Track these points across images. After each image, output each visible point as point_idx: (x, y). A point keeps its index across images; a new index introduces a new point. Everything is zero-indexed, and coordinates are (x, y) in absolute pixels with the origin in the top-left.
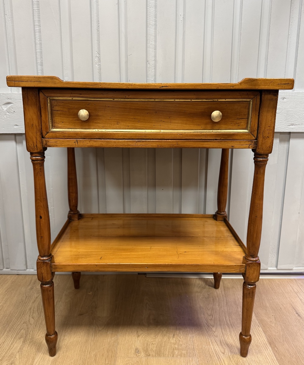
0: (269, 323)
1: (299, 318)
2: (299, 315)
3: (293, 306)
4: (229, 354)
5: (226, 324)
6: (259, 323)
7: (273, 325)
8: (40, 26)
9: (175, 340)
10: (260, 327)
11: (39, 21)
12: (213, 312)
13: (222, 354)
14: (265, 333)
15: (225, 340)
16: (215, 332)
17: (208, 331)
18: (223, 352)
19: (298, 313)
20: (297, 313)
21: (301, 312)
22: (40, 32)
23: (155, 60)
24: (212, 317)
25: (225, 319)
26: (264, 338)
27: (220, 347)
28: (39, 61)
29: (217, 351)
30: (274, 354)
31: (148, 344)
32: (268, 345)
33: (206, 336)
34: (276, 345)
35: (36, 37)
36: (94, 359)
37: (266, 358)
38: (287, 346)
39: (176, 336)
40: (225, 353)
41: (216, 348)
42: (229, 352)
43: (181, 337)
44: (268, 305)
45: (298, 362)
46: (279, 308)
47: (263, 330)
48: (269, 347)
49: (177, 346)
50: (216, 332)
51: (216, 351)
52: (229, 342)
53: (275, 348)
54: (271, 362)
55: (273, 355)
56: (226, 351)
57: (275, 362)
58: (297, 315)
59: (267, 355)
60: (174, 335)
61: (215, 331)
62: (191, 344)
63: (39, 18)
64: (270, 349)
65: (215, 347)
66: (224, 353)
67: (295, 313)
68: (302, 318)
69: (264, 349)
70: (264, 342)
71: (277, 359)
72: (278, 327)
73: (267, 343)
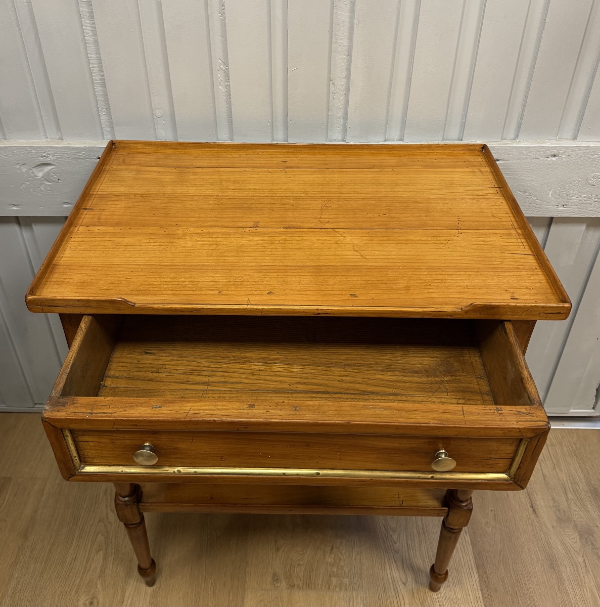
0: (484, 527)
1: (533, 516)
2: (534, 511)
4: (413, 586)
5: (415, 526)
7: (489, 530)
9: (334, 559)
10: (468, 534)
13: (403, 585)
14: (473, 547)
15: (410, 560)
16: (395, 543)
17: (385, 540)
18: (404, 581)
19: (534, 505)
20: (532, 507)
21: (540, 504)
26: (471, 557)
27: (401, 571)
29: (396, 579)
30: (481, 587)
31: (293, 564)
32: (475, 570)
33: (382, 552)
34: (487, 571)
36: (212, 592)
37: (467, 593)
38: (503, 572)
39: (335, 549)
40: (407, 584)
41: (394, 574)
42: (413, 582)
43: (344, 552)
45: (513, 602)
47: (471, 541)
48: (475, 573)
49: (335, 570)
50: (398, 544)
51: (393, 580)
52: (416, 562)
53: (484, 577)
54: (473, 602)
55: (479, 588)
56: (410, 580)
57: (479, 601)
58: (531, 510)
59: (469, 588)
60: (332, 549)
61: (396, 540)
62: (357, 566)
64: (477, 577)
65: (393, 572)
66: (405, 584)
67: (529, 505)
68: (537, 517)
69: (466, 577)
70: (470, 563)
71: (483, 596)
72: (496, 535)
73: (473, 565)
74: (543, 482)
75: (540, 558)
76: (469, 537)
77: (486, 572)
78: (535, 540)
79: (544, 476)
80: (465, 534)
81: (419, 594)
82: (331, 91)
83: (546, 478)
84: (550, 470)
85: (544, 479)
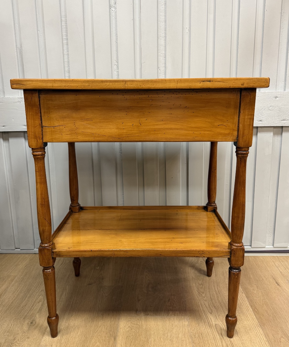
0: (252, 291)
1: (278, 287)
2: (278, 284)
3: (274, 277)
5: (214, 291)
6: (243, 290)
7: (255, 292)
8: (67, 39)
9: (170, 304)
10: (244, 293)
11: (67, 35)
12: (203, 283)
14: (247, 298)
17: (198, 296)
20: (277, 283)
21: (281, 282)
22: (67, 44)
23: (165, 67)
24: (203, 286)
25: (213, 288)
27: (208, 308)
28: (66, 69)
31: (148, 306)
35: (64, 49)
41: (204, 309)
43: (176, 301)
44: (252, 277)
46: (261, 279)
49: (171, 308)
50: (205, 298)
52: (216, 304)
58: (276, 284)
60: (169, 300)
61: (204, 296)
63: (67, 33)
67: (275, 282)
68: (281, 287)
69: (245, 309)
70: (246, 305)
71: (256, 317)
72: (259, 294)
73: (248, 305)
74: (281, 274)
75: (286, 302)
76: (244, 295)
77: (256, 308)
78: (281, 295)
79: (281, 272)
80: (242, 294)
81: (220, 317)
82: (159, 72)
83: (282, 273)
84: (283, 270)
85: (281, 273)
